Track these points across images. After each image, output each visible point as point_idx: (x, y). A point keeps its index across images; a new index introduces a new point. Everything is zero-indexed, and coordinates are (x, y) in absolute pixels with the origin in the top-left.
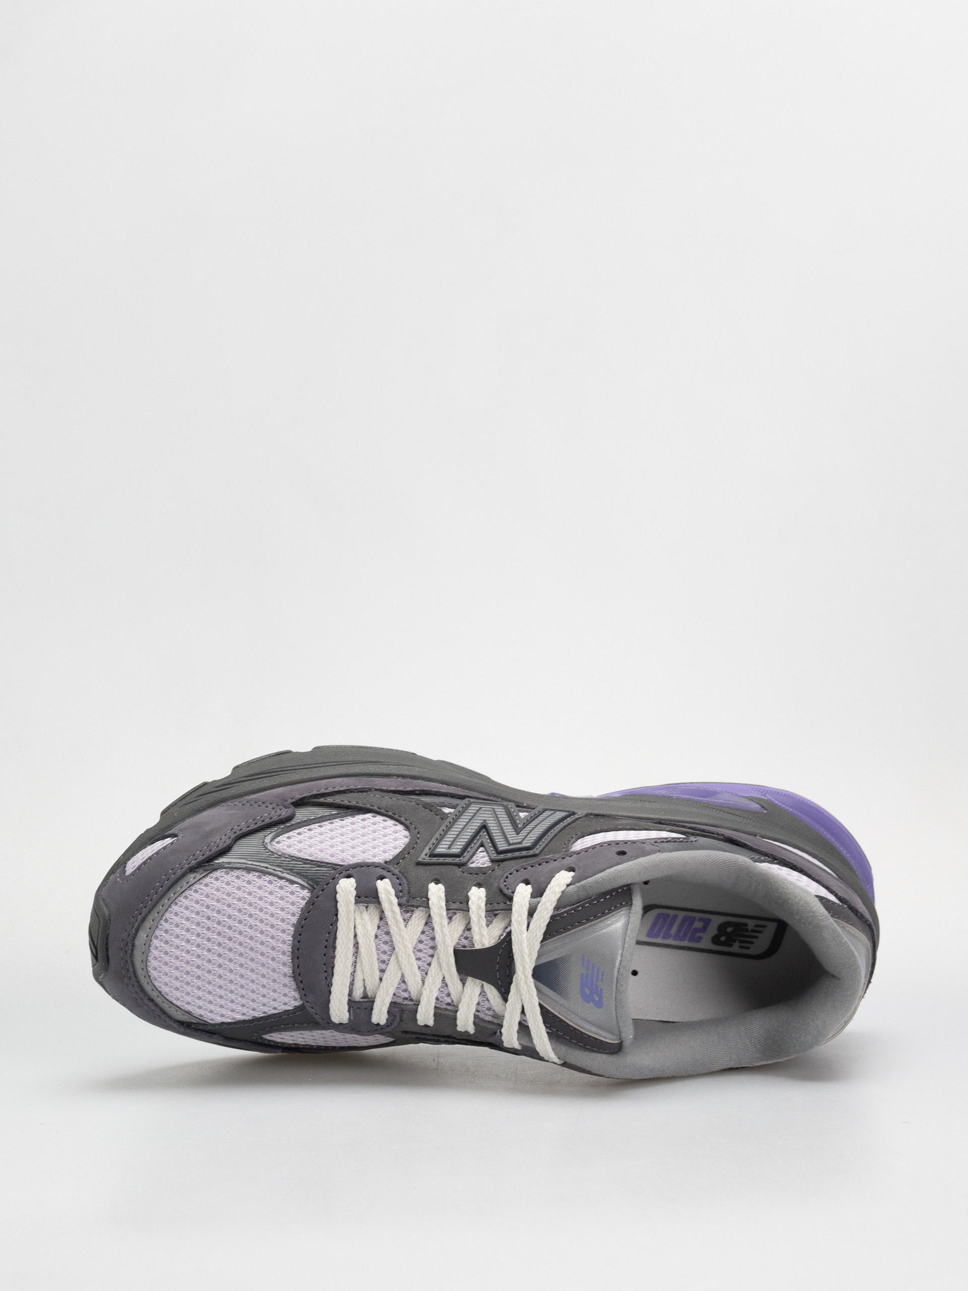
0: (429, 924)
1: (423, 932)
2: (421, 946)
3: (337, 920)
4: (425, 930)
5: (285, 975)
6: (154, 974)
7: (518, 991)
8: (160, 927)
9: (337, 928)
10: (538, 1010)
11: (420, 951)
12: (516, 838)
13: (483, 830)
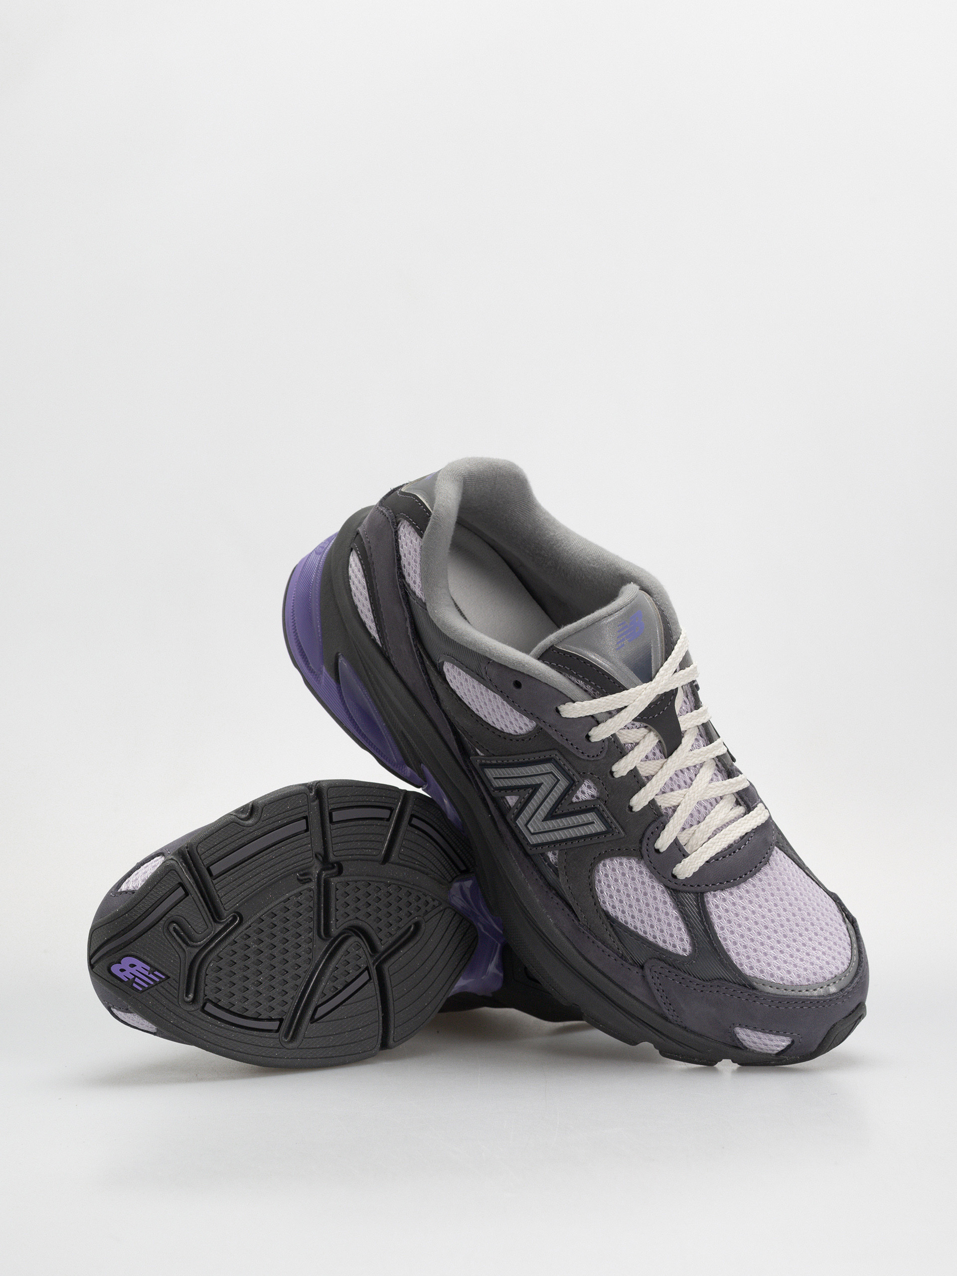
0: (663, 790)
1: (672, 790)
2: (683, 784)
3: (712, 858)
4: (669, 790)
5: (772, 869)
6: (847, 962)
7: (666, 684)
8: (815, 981)
9: (716, 854)
10: (670, 659)
11: (685, 782)
12: (547, 781)
13: (554, 814)
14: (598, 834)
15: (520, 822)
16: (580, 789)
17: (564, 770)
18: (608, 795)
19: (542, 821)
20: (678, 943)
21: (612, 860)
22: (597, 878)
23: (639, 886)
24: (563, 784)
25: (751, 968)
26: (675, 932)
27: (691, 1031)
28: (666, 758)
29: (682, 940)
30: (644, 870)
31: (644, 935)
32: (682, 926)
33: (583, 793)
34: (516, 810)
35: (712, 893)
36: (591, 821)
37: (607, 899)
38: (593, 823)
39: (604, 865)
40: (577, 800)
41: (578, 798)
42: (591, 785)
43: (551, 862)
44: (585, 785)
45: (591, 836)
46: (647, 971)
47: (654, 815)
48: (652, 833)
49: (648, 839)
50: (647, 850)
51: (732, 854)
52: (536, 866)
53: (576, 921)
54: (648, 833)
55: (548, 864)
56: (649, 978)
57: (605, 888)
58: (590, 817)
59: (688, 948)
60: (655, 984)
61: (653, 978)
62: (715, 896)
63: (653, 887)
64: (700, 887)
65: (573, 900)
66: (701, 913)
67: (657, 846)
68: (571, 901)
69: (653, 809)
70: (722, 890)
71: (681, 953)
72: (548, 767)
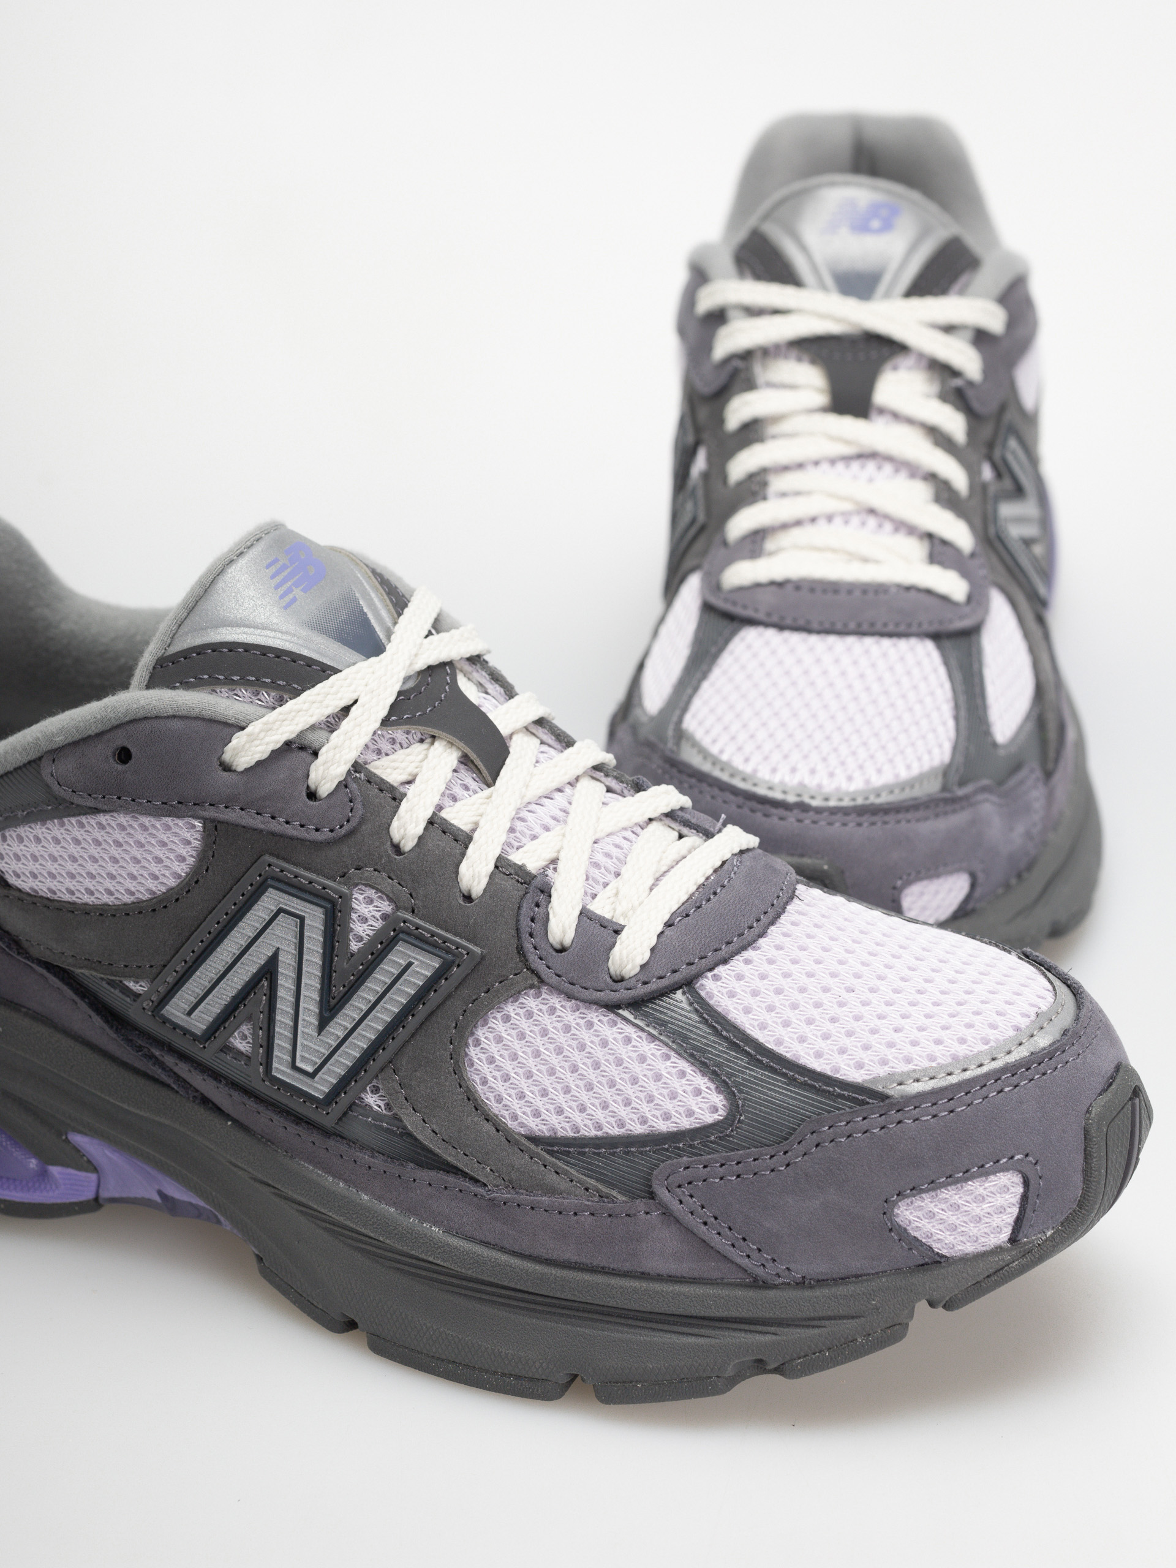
1: (534, 837)
2: (549, 823)
4: (527, 838)
5: (809, 905)
7: (420, 654)
9: (679, 907)
10: (408, 614)
11: (553, 818)
12: (282, 936)
13: (333, 1002)
14: (431, 984)
15: (281, 1068)
16: (354, 916)
17: (301, 889)
18: (411, 895)
19: (319, 1035)
20: (693, 1103)
21: (486, 1023)
22: (477, 1078)
23: (562, 1039)
24: (315, 918)
25: (860, 1066)
26: (677, 1085)
27: (818, 1281)
28: (489, 786)
29: (698, 1092)
30: (556, 1001)
31: (623, 1130)
32: (684, 1065)
33: (364, 920)
34: (261, 1050)
35: (709, 974)
36: (404, 963)
37: (516, 1105)
38: (410, 964)
39: (477, 1043)
40: (360, 945)
41: (360, 939)
42: (371, 893)
43: (377, 1112)
44: (356, 899)
45: (420, 997)
46: (663, 1194)
47: (519, 885)
48: (533, 920)
49: (531, 935)
50: (541, 959)
51: (712, 897)
52: (354, 1143)
53: (480, 1190)
54: (525, 922)
55: (373, 1119)
56: (675, 1206)
57: (501, 1087)
58: (400, 955)
59: (718, 1100)
60: (692, 1213)
61: (681, 1202)
62: (716, 978)
63: (590, 1025)
64: (678, 973)
65: (454, 1152)
66: (707, 1020)
67: (554, 938)
68: (450, 1155)
69: (510, 874)
70: (725, 961)
71: (710, 1118)
72: (271, 900)
